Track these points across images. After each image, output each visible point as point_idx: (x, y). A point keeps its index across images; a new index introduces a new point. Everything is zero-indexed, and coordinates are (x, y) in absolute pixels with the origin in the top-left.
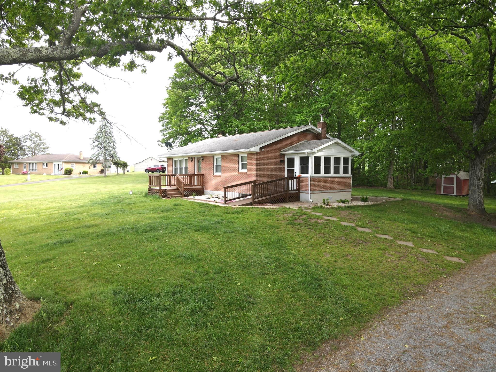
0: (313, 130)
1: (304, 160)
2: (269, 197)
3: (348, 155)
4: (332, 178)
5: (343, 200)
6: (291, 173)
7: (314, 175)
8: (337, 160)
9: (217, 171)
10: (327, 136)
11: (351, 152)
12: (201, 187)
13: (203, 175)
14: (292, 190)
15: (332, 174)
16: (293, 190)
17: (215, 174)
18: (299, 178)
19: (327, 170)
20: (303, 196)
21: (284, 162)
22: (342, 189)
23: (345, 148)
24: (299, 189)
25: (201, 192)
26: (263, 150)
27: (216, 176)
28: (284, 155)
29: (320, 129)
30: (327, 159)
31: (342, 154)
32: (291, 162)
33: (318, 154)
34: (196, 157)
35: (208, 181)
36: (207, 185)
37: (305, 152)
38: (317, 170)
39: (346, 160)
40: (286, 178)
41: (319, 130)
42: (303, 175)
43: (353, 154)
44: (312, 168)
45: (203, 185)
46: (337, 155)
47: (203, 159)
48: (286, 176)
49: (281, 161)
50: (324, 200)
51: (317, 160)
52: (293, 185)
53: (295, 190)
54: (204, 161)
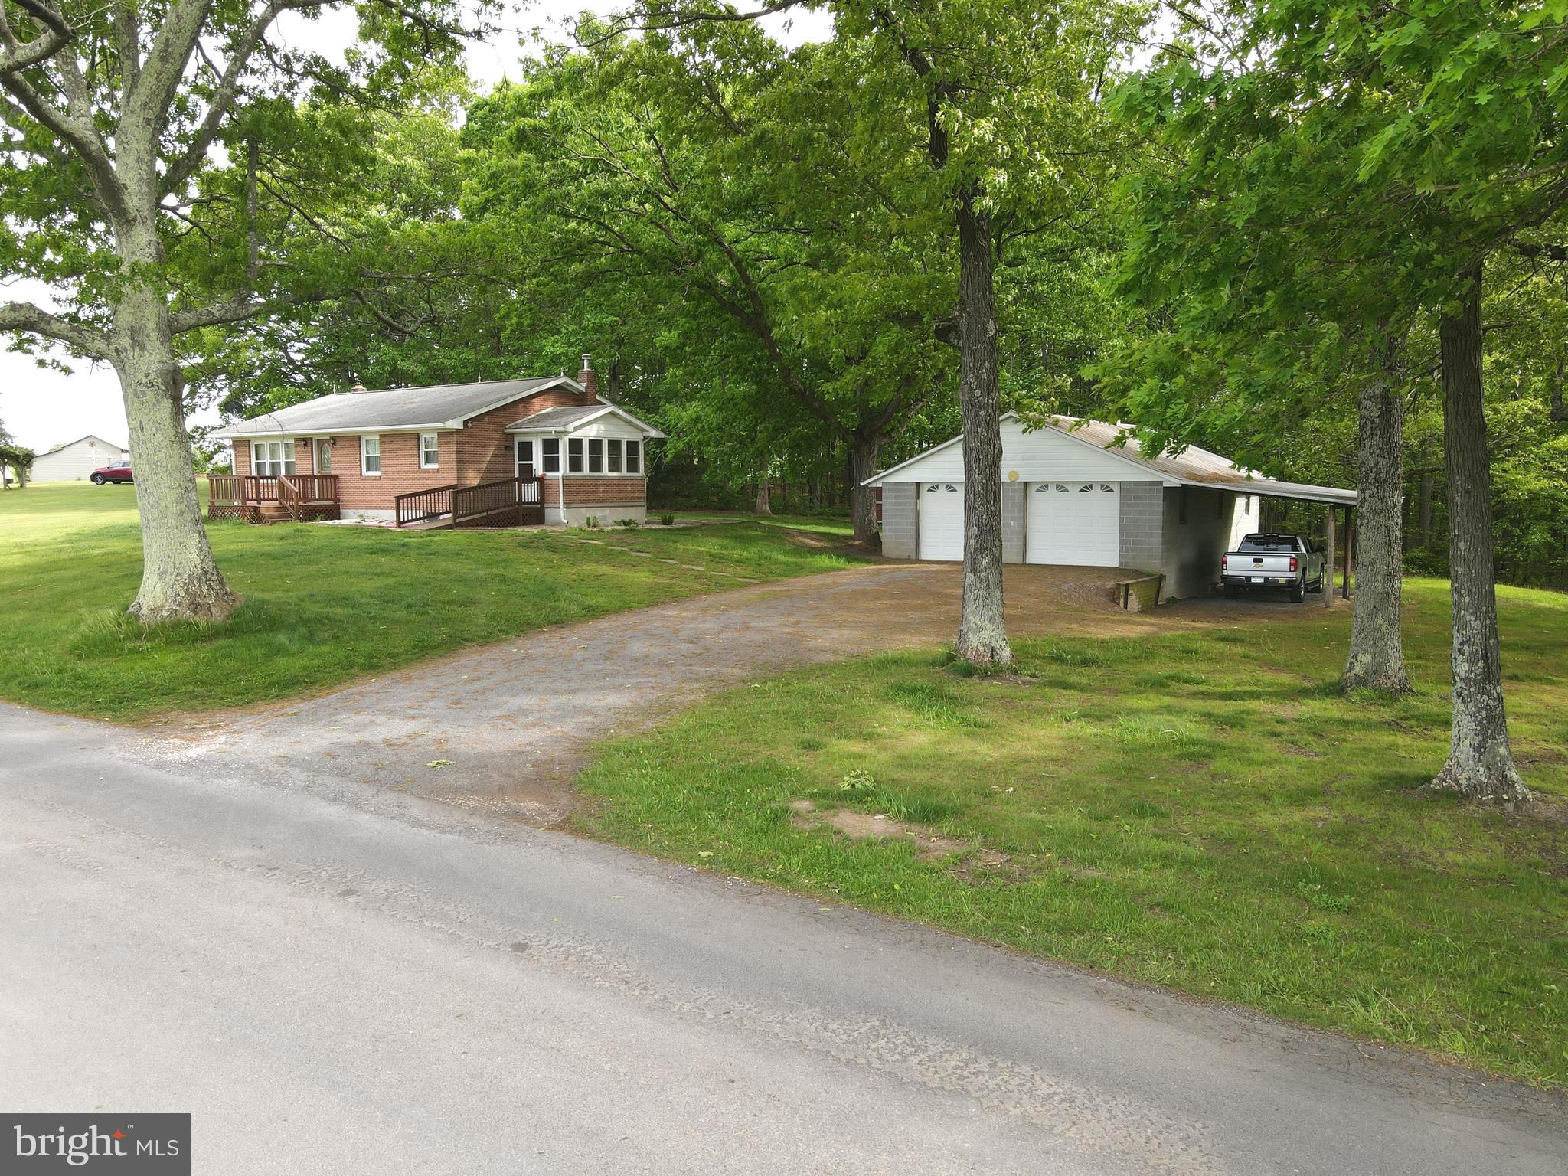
0: (570, 385)
1: (551, 446)
2: (485, 514)
3: (637, 436)
4: (607, 479)
5: (627, 520)
6: (527, 470)
7: (569, 474)
8: (614, 445)
9: (369, 469)
10: (598, 397)
11: (643, 430)
12: (331, 502)
13: (336, 478)
14: (528, 503)
15: (606, 472)
16: (531, 503)
17: (365, 473)
18: (541, 480)
19: (595, 465)
20: (549, 514)
21: (512, 449)
22: (625, 501)
23: (630, 423)
24: (542, 501)
25: (334, 512)
26: (470, 425)
27: (368, 478)
28: (512, 435)
29: (584, 384)
30: (595, 445)
31: (625, 436)
32: (526, 450)
33: (577, 435)
34: (315, 438)
35: (349, 490)
36: (345, 499)
37: (551, 430)
38: (575, 464)
39: (633, 446)
40: (517, 479)
41: (582, 386)
42: (550, 474)
43: (645, 434)
44: (565, 461)
45: (337, 499)
46: (615, 437)
47: (334, 444)
48: (517, 475)
49: (506, 447)
50: (588, 519)
51: (575, 445)
52: (531, 493)
53: (535, 503)
54: (338, 447)
